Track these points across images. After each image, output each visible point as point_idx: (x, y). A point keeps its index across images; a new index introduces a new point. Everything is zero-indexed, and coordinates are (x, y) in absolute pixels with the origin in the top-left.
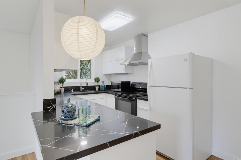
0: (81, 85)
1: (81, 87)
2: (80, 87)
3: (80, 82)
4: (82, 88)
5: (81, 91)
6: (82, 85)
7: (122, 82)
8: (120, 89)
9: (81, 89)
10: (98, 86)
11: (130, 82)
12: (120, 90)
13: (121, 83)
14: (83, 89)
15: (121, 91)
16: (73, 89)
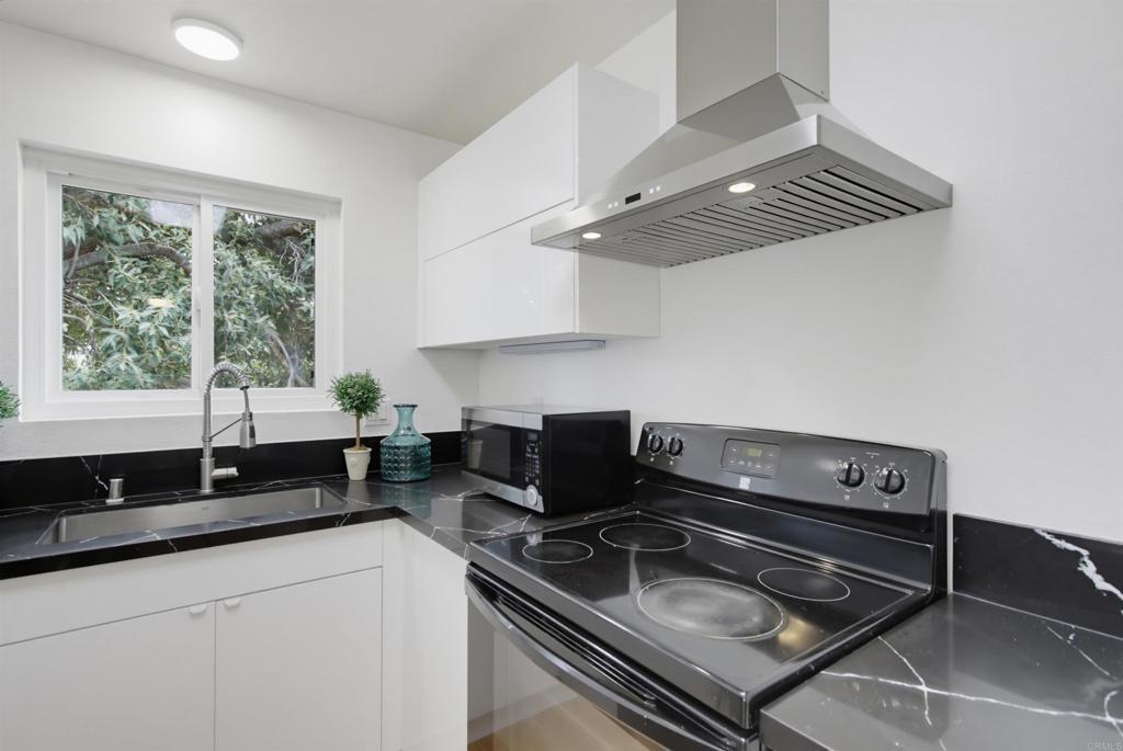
0: (208, 439)
1: (207, 461)
2: (199, 453)
3: (202, 413)
4: (217, 465)
5: (207, 490)
6: (217, 443)
7: (546, 419)
8: (532, 491)
9: (210, 472)
10: (366, 442)
11: (628, 413)
12: (532, 497)
13: (539, 426)
14: (221, 472)
15: (541, 509)
16: (116, 482)
